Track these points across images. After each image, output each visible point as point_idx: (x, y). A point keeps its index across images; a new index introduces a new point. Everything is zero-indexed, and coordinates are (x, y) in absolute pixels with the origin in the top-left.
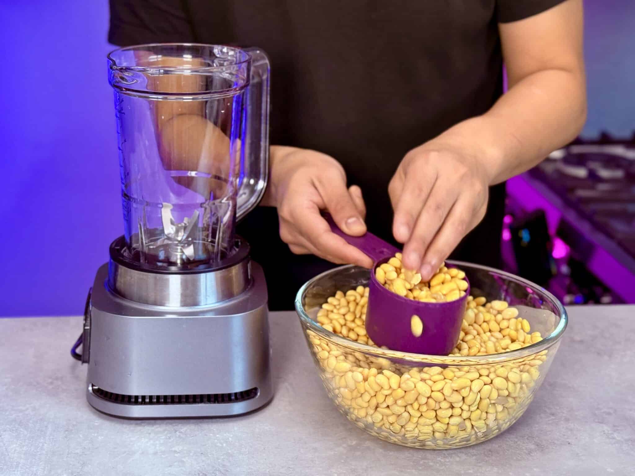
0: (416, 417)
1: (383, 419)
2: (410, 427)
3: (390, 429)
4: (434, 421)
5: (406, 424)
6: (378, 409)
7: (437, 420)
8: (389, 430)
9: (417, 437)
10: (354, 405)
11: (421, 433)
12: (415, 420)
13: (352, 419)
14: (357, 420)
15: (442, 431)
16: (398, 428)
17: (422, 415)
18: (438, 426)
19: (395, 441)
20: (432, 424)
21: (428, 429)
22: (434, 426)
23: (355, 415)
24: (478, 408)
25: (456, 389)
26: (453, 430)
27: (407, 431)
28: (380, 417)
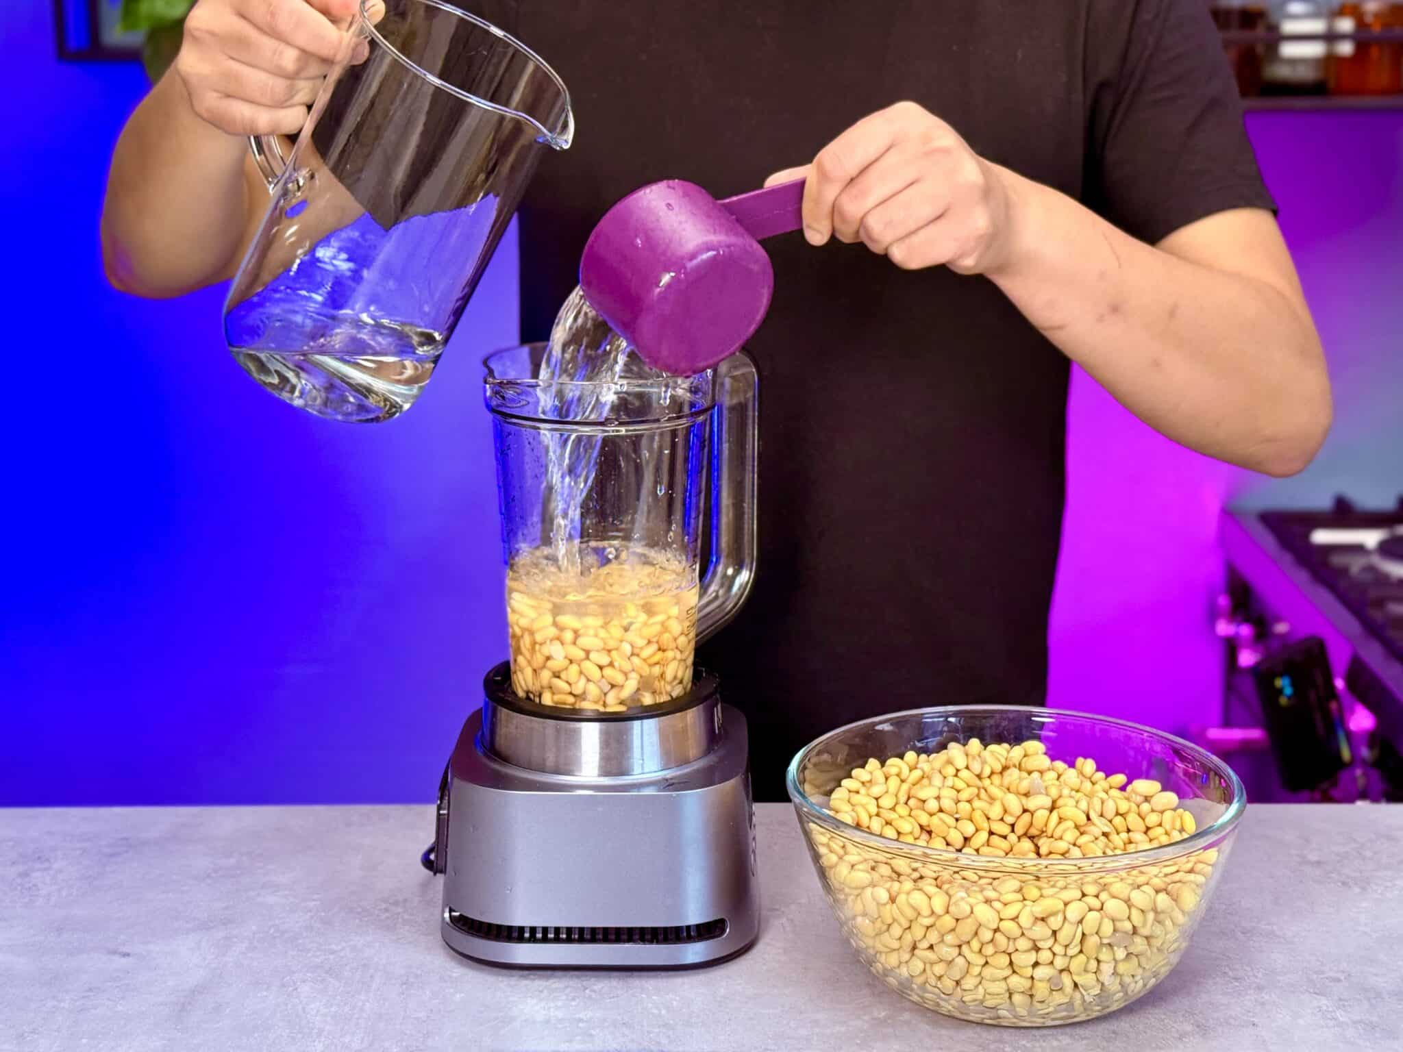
0: (977, 965)
1: (924, 970)
2: (969, 983)
3: (938, 988)
4: (1008, 972)
5: (962, 978)
6: (916, 952)
7: (1014, 972)
8: (937, 991)
9: (982, 1002)
10: (879, 947)
11: (989, 994)
12: (976, 970)
13: (878, 972)
14: (887, 972)
15: (1022, 990)
16: (950, 985)
17: (987, 963)
18: (1015, 981)
19: (949, 1011)
20: (1005, 979)
21: (1000, 987)
22: (1009, 981)
23: (882, 964)
24: (1081, 951)
25: (1041, 916)
26: (1041, 989)
27: (965, 990)
28: (921, 966)
